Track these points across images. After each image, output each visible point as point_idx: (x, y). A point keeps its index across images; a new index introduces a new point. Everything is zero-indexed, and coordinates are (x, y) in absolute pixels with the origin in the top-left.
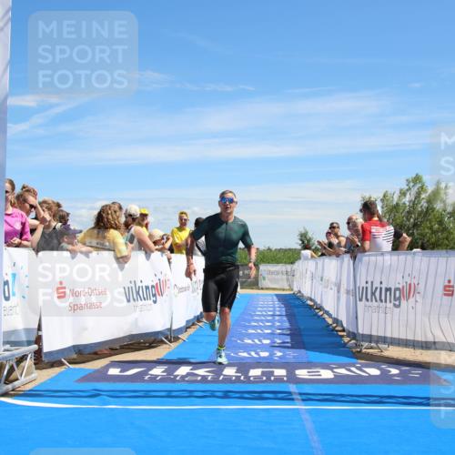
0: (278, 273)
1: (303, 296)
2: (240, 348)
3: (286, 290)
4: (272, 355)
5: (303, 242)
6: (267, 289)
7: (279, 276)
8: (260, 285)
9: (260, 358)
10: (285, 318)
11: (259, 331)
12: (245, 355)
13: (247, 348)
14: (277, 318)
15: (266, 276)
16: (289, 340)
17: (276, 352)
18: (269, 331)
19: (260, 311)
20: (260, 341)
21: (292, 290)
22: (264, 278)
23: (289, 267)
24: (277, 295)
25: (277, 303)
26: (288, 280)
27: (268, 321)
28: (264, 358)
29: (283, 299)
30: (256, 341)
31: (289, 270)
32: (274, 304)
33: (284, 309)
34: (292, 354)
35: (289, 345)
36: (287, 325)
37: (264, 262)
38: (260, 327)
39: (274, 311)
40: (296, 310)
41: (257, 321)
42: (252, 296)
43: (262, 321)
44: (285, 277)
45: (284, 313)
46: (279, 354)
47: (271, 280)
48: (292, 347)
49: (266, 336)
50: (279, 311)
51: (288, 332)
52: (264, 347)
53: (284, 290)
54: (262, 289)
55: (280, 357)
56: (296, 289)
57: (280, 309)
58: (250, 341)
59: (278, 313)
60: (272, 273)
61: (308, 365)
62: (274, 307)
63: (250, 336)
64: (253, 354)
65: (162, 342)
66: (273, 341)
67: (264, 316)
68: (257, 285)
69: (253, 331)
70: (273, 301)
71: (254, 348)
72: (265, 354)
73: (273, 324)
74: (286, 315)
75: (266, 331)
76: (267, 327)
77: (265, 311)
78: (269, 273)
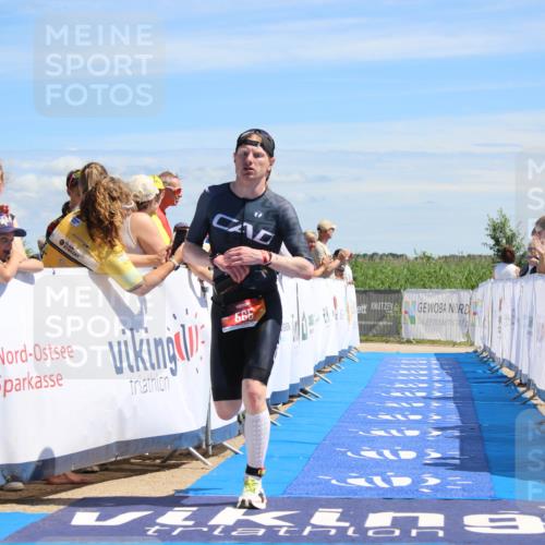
0: (441, 308)
1: (492, 357)
3: (460, 344)
4: (417, 482)
5: (497, 242)
6: (420, 342)
7: (446, 315)
8: (404, 335)
9: (393, 489)
10: (451, 405)
11: (394, 432)
12: (362, 482)
13: (365, 468)
14: (435, 404)
15: (417, 315)
16: (456, 453)
17: (426, 476)
18: (415, 433)
19: (397, 390)
20: (395, 453)
21: (472, 344)
22: (413, 320)
23: (465, 295)
24: (439, 356)
25: (437, 372)
26: (462, 323)
27: (414, 411)
28: (401, 489)
29: (451, 364)
30: (387, 453)
31: (466, 301)
32: (430, 375)
33: (451, 385)
34: (459, 482)
35: (457, 462)
36: (454, 419)
37: (413, 285)
38: (397, 424)
39: (430, 389)
40: (476, 389)
41: (391, 411)
42: (381, 357)
43: (402, 411)
44: (456, 316)
45: (451, 394)
46: (433, 481)
47: (427, 324)
48: (462, 467)
49: (407, 444)
50: (439, 390)
51: (457, 433)
52: (402, 468)
53: (454, 344)
54: (409, 342)
55: (434, 488)
56: (479, 343)
57: (443, 385)
58: (373, 454)
59: (438, 394)
60: (432, 308)
61: (492, 505)
62: (431, 381)
63: (374, 443)
64: (378, 480)
65: (189, 456)
66: (421, 455)
67: (407, 399)
68: (398, 333)
69: (382, 433)
70: (429, 369)
71: (381, 467)
72: (402, 482)
73: (426, 417)
74: (454, 399)
75: (410, 433)
76: (412, 425)
77: (410, 390)
78: (423, 308)
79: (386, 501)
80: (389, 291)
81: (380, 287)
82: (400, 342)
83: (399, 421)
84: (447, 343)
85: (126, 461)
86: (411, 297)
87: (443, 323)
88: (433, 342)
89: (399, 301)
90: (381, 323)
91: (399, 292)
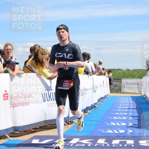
0: (132, 84)
1: (147, 97)
2: (108, 128)
3: (138, 94)
4: (126, 131)
5: (148, 66)
6: (127, 93)
7: (134, 86)
8: (122, 91)
9: (120, 133)
10: (135, 110)
11: (120, 118)
12: (111, 131)
13: (112, 128)
14: (131, 110)
15: (126, 85)
16: (137, 124)
17: (129, 130)
18: (126, 118)
19: (121, 106)
20: (120, 123)
21: (141, 94)
22: (124, 87)
23: (139, 80)
24: (132, 97)
26: (138, 88)
27: (125, 112)
28: (122, 133)
29: (135, 99)
30: (118, 124)
31: (139, 82)
32: (129, 102)
33: (135, 105)
34: (137, 131)
35: (137, 126)
36: (136, 114)
37: (125, 77)
38: (120, 116)
39: (129, 106)
40: (142, 106)
41: (119, 112)
42: (116, 97)
43: (122, 112)
44: (136, 86)
45: (135, 107)
46: (130, 131)
47: (128, 88)
49: (124, 121)
50: (132, 106)
51: (137, 118)
52: (122, 128)
53: (136, 94)
54: (123, 93)
55: (131, 133)
56: (143, 93)
57: (133, 105)
58: (114, 124)
59: (132, 107)
60: (130, 84)
62: (130, 104)
63: (114, 121)
64: (115, 131)
66: (127, 124)
67: (123, 109)
68: (121, 91)
69: (116, 118)
70: (129, 100)
71: (116, 127)
72: (122, 131)
73: (128, 114)
74: (136, 109)
75: (124, 118)
76: (125, 116)
77: (124, 106)
78: (128, 84)
79: (118, 137)
80: (118, 79)
81: (115, 78)
82: (121, 93)
83: (121, 115)
84: (134, 93)
85: (46, 126)
86: (124, 81)
87: (133, 88)
88: (130, 93)
89: (121, 82)
90: (116, 88)
91: (121, 79)
